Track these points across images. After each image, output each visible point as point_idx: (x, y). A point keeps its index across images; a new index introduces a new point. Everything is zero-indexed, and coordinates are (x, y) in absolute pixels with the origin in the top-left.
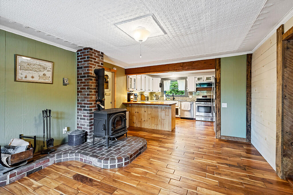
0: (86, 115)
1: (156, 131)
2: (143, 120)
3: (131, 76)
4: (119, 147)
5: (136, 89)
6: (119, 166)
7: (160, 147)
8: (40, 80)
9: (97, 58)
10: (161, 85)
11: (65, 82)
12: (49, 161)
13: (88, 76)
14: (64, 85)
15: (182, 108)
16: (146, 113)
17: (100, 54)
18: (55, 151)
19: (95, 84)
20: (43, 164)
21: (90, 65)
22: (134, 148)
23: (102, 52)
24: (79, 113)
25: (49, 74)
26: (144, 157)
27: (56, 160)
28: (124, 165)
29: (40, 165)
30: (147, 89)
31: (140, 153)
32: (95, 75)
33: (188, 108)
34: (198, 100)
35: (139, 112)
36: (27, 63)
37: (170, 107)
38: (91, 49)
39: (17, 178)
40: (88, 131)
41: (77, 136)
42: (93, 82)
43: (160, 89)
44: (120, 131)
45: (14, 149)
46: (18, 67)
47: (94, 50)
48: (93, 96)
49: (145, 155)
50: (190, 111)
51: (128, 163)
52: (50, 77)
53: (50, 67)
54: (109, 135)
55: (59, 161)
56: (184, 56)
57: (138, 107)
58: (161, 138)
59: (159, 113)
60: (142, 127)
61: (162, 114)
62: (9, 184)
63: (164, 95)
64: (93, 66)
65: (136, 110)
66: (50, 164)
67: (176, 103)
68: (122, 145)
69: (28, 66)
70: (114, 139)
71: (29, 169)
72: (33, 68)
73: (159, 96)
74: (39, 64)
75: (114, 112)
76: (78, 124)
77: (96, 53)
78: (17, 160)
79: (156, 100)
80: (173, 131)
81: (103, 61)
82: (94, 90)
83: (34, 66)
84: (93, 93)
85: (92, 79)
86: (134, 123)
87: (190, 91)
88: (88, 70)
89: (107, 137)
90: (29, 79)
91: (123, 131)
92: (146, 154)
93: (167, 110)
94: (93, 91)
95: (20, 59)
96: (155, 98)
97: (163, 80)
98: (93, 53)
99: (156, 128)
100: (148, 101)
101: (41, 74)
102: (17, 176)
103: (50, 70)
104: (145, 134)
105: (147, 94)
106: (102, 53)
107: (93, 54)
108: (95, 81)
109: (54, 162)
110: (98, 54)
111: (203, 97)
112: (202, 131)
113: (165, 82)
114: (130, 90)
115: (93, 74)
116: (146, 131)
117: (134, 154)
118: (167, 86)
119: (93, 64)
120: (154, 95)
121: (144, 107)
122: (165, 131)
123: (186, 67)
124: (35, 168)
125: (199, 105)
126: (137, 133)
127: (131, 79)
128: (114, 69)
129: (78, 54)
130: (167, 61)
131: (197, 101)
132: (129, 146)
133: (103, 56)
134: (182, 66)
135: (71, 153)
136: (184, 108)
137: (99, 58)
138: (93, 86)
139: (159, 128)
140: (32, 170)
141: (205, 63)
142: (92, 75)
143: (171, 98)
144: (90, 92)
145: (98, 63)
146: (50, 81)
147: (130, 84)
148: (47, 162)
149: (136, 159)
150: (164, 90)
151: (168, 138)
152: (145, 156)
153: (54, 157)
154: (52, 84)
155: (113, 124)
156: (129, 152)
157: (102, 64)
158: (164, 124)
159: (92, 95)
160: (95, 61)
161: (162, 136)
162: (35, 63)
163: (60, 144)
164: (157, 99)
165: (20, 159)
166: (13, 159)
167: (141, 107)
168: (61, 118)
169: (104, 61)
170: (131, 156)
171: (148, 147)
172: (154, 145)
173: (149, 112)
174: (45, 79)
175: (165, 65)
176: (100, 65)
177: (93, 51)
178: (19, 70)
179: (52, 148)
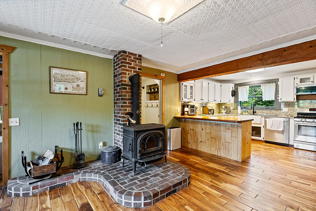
0: (121, 130)
1: (217, 158)
2: (200, 140)
3: (185, 83)
4: (149, 176)
5: (194, 98)
6: (135, 205)
7: (212, 187)
8: (74, 91)
9: (132, 63)
10: (234, 93)
11: (100, 93)
12: (73, 178)
13: (122, 85)
14: (99, 96)
15: (268, 127)
16: (203, 132)
17: (137, 57)
18: (85, 167)
19: (130, 94)
20: (67, 181)
21: (123, 71)
22: (166, 183)
23: (140, 54)
24: (115, 127)
25: (83, 85)
26: (178, 200)
27: (81, 177)
28: (143, 206)
29: (63, 181)
30: (211, 99)
31: (175, 191)
32: (130, 83)
33: (278, 127)
34: (300, 116)
35: (194, 130)
36: (60, 75)
37: (240, 125)
38: (125, 52)
39: (40, 191)
40: (122, 148)
41: (109, 153)
42: (127, 91)
43: (232, 99)
44: (153, 155)
45: (43, 161)
46: (53, 79)
47: (129, 53)
48: (128, 108)
49: (181, 196)
50: (283, 132)
51: (149, 204)
52: (84, 88)
53: (83, 77)
54: (137, 158)
55: (84, 180)
56: (261, 40)
57: (193, 122)
58: (220, 171)
59: (221, 132)
60: (199, 149)
61: (226, 134)
62: (32, 196)
63: (239, 107)
64: (127, 72)
65: (191, 126)
66: (75, 181)
67: (253, 120)
68: (154, 173)
69: (62, 77)
70: (143, 164)
71: (51, 183)
72: (66, 79)
73: (231, 108)
74: (72, 75)
75: (145, 129)
76: (115, 140)
77: (131, 56)
78: (40, 173)
79: (225, 114)
80: (245, 162)
81: (141, 66)
82: (130, 100)
83: (67, 78)
84: (127, 104)
85: (126, 88)
86: (189, 143)
87: (284, 99)
88: (122, 77)
89: (133, 160)
90: (63, 90)
91: (159, 154)
92: (184, 194)
93: (235, 129)
94: (127, 102)
95: (54, 71)
96: (225, 111)
97: (237, 85)
98: (127, 56)
99: (217, 154)
100: (213, 115)
101: (75, 85)
102: (40, 189)
103: (84, 80)
104: (197, 160)
105: (212, 105)
106: (140, 56)
107: (127, 58)
108: (130, 91)
109: (79, 180)
110: (134, 58)
111: (311, 110)
112: (303, 171)
113: (240, 89)
114: (185, 100)
115: (127, 81)
116: (201, 157)
117: (162, 192)
118: (244, 95)
119: (128, 70)
120: (223, 107)
121: (201, 123)
122: (230, 160)
123: (268, 60)
124: (58, 184)
125: (301, 124)
126: (187, 157)
127: (186, 86)
128: (162, 75)
129: (114, 60)
130: (234, 54)
131: (298, 117)
132: (162, 177)
133: (140, 60)
134: (261, 60)
135: (97, 173)
136: (272, 127)
137: (136, 62)
138: (128, 96)
139: (222, 154)
140: (55, 185)
141: (311, 47)
142: (127, 83)
143: (249, 111)
144: (124, 103)
145: (134, 68)
146: (84, 92)
147: (184, 92)
148: (71, 179)
149: (164, 200)
150: (239, 101)
151: (230, 173)
152: (180, 198)
153: (79, 175)
154: (87, 95)
155: (142, 144)
156: (156, 188)
157: (139, 69)
158: (230, 149)
159: (127, 106)
160: (130, 66)
161: (222, 169)
162: (68, 74)
163: (95, 159)
164: (228, 112)
165: (42, 173)
166: (35, 172)
167: (197, 123)
168: (97, 132)
169: (143, 64)
170: (156, 195)
171: (193, 182)
172: (202, 182)
173: (208, 130)
174: (79, 90)
175: (232, 62)
176: (137, 70)
177: (127, 54)
178: (53, 81)
179: (83, 163)
